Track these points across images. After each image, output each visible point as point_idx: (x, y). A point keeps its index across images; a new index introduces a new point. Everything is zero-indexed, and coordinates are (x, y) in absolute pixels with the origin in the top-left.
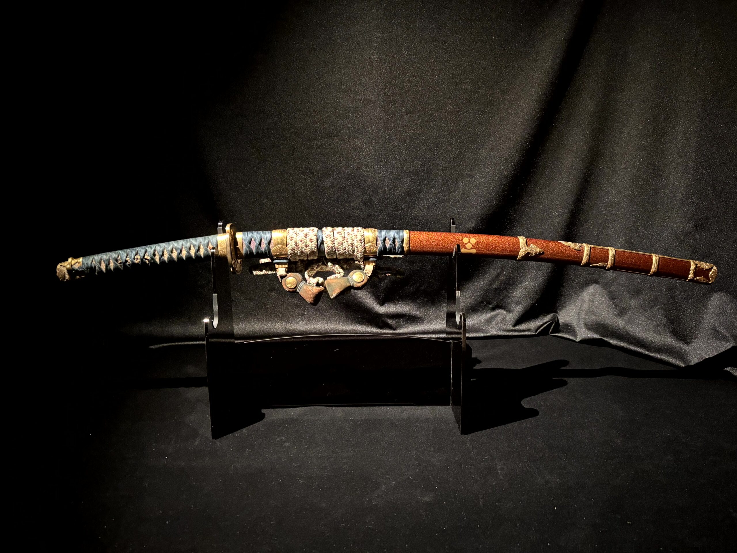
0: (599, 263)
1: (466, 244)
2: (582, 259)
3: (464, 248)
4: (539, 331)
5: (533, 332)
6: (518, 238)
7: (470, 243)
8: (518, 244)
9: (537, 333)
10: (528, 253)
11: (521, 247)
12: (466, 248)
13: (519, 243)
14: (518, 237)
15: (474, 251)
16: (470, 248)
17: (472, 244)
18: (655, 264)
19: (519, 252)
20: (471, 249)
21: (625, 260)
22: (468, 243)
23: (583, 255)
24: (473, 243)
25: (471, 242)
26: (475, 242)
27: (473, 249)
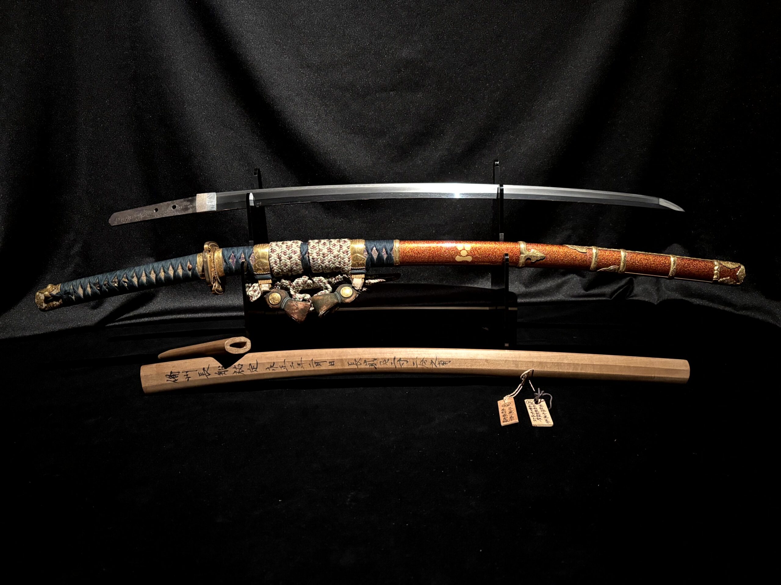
0: (609, 266)
1: (461, 251)
3: (459, 256)
8: (518, 249)
10: (528, 259)
11: (520, 252)
15: (469, 259)
20: (466, 256)
24: (467, 250)
26: (470, 249)
27: (469, 255)
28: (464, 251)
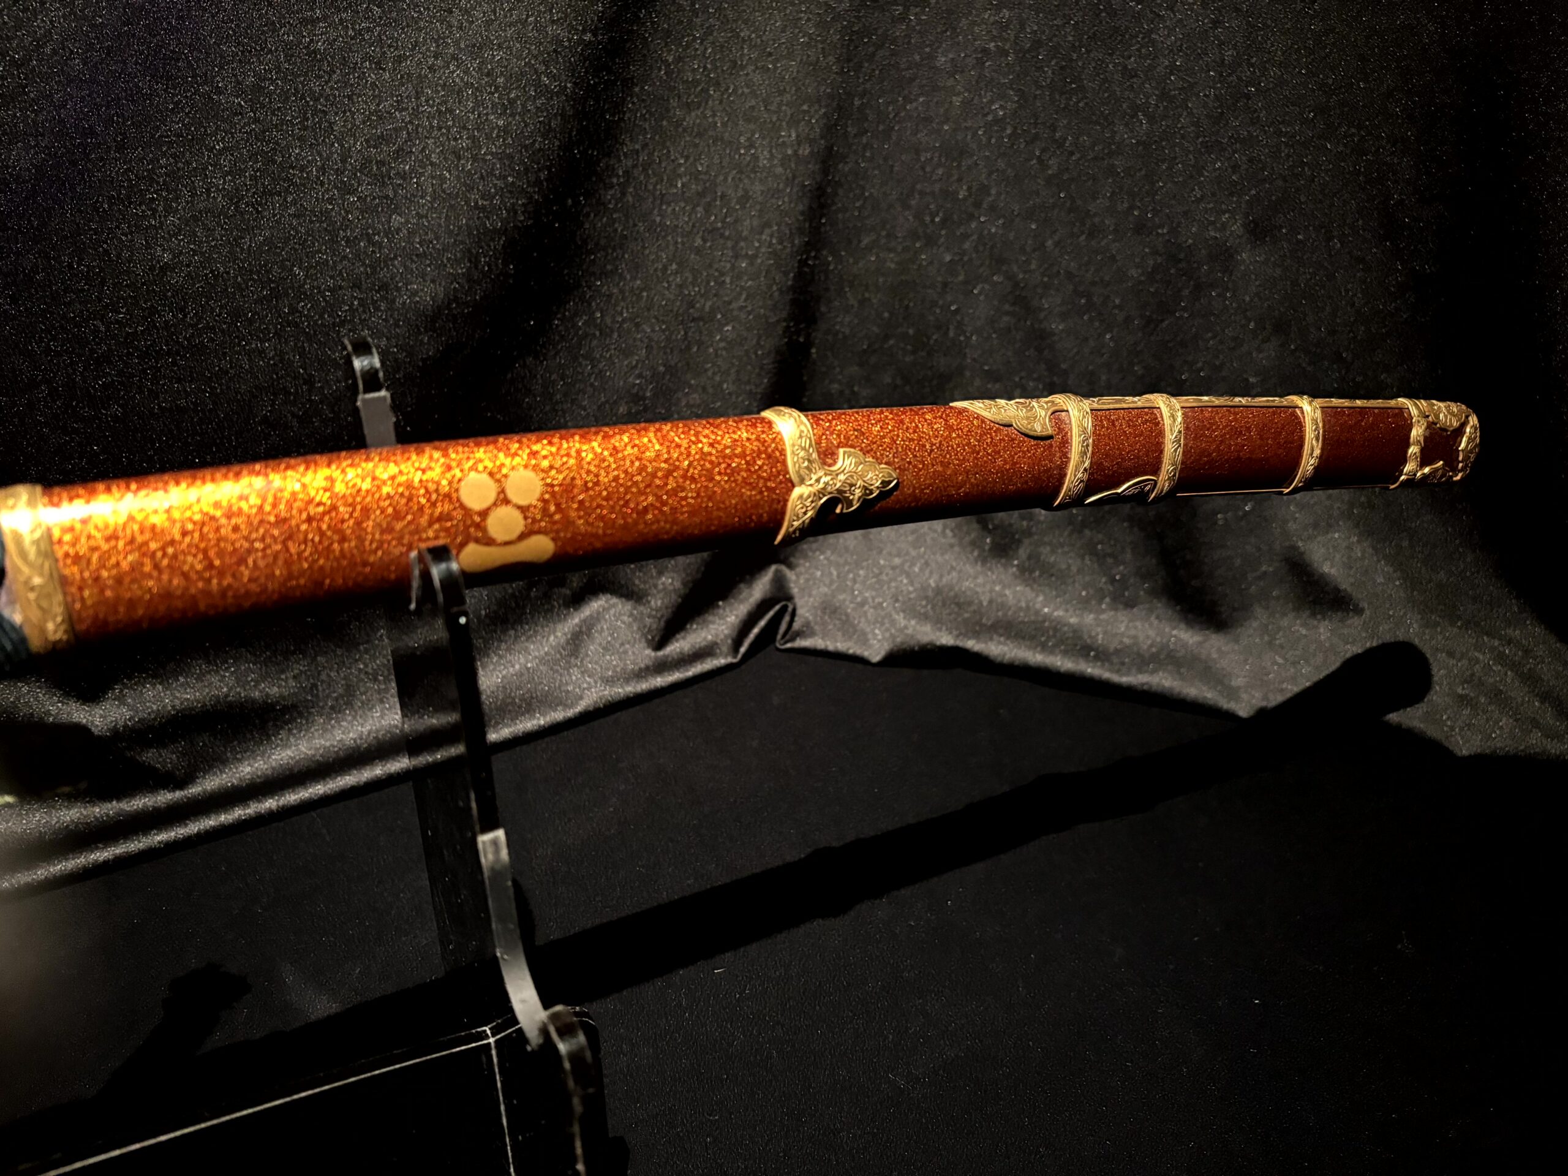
0: (1123, 483)
1: (484, 514)
2: (1062, 476)
3: (477, 541)
4: (743, 650)
5: (726, 657)
6: (770, 424)
7: (506, 501)
8: (775, 455)
9: (739, 656)
10: (833, 502)
11: (792, 474)
12: (490, 542)
13: (783, 452)
14: (767, 414)
15: (541, 546)
16: (514, 535)
17: (520, 508)
18: (1314, 442)
19: (786, 501)
20: (522, 537)
21: (1218, 449)
22: (495, 504)
23: (1065, 457)
24: (523, 502)
25: (511, 495)
26: (537, 495)
27: (539, 532)
28: (503, 511)
